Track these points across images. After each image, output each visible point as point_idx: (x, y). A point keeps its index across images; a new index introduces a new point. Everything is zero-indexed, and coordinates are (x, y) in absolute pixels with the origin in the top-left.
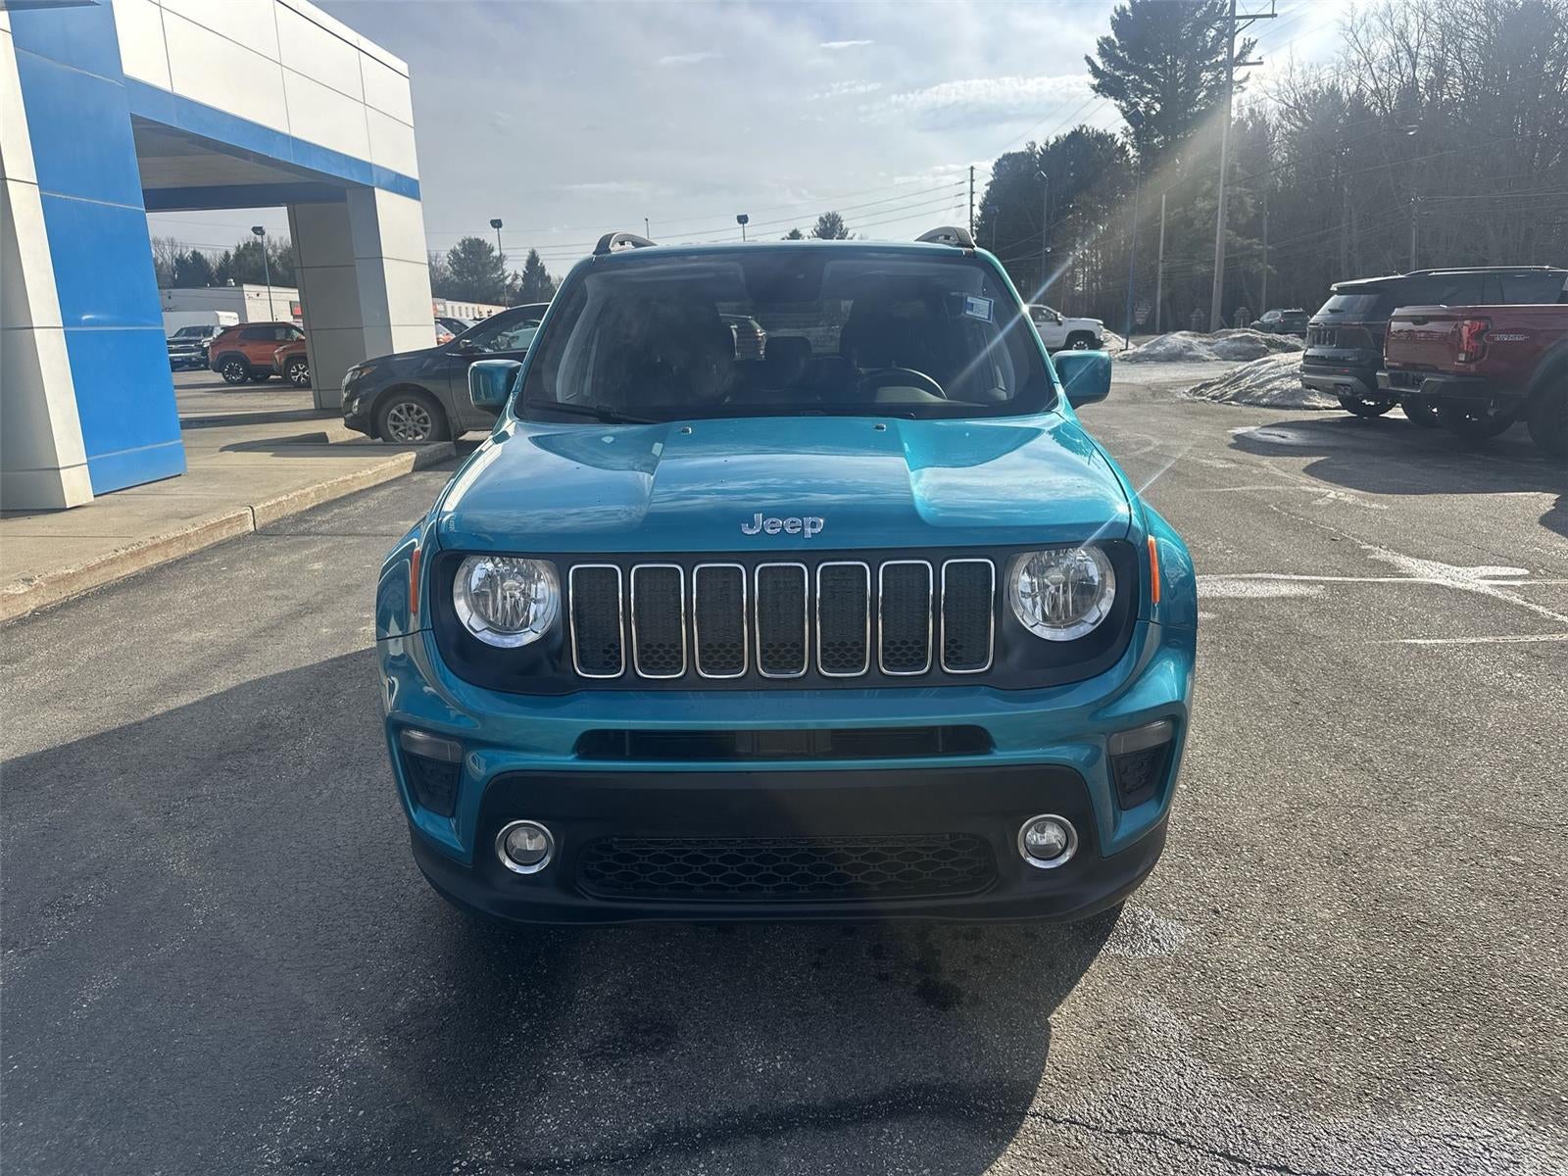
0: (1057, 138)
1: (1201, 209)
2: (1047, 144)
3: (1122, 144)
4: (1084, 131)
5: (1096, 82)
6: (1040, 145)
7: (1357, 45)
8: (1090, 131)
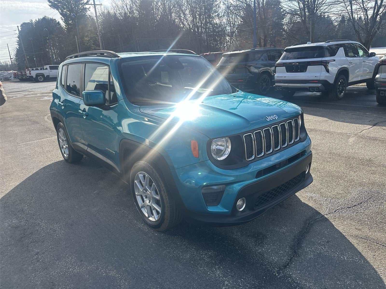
0: (39, 19)
1: (86, 40)
2: (36, 20)
3: (58, 22)
4: (46, 18)
5: (50, 4)
6: (34, 21)
7: (114, 2)
8: (48, 18)
